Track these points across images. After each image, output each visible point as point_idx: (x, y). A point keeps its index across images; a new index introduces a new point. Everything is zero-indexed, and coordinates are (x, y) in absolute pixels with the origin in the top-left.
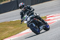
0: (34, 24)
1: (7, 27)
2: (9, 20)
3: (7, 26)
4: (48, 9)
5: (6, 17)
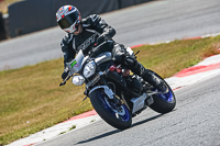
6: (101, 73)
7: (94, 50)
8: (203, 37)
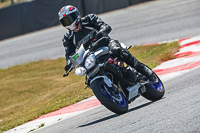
0: (109, 77)
1: (49, 78)
2: (54, 56)
3: (46, 75)
4: (184, 17)
5: (46, 43)
6: (101, 65)
7: (94, 44)
8: (160, 43)
